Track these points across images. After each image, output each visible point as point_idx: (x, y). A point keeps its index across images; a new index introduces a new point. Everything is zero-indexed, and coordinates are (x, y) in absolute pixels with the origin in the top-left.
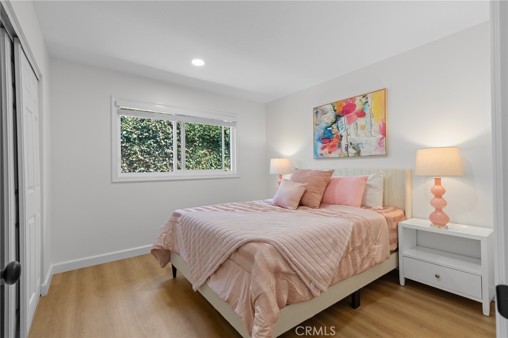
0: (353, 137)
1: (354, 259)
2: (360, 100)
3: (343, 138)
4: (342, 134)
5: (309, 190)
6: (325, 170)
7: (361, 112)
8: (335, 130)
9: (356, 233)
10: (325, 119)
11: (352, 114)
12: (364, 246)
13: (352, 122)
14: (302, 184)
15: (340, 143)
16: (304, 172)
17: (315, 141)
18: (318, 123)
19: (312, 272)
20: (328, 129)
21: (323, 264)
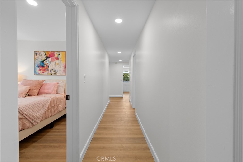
0: (53, 67)
1: (51, 111)
2: (57, 53)
3: (49, 67)
4: (49, 65)
5: (32, 89)
6: (40, 80)
7: (57, 58)
8: (45, 63)
9: (52, 102)
10: (41, 57)
11: (53, 58)
12: (55, 106)
13: (53, 61)
14: (28, 86)
15: (48, 69)
16: (29, 81)
17: (35, 67)
18: (37, 58)
19: (33, 116)
20: (42, 62)
21: (38, 113)
